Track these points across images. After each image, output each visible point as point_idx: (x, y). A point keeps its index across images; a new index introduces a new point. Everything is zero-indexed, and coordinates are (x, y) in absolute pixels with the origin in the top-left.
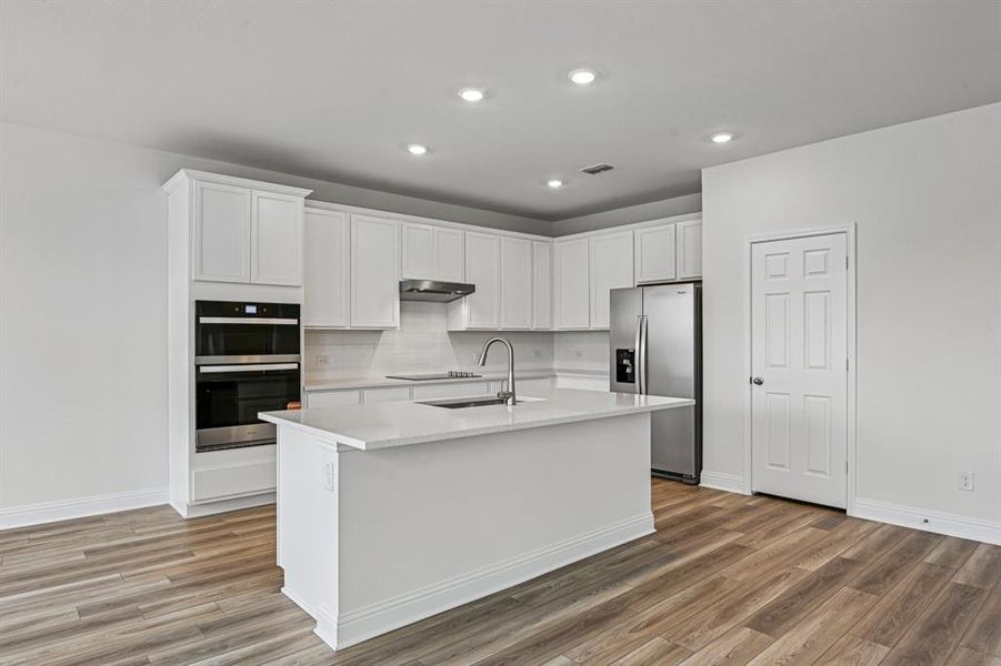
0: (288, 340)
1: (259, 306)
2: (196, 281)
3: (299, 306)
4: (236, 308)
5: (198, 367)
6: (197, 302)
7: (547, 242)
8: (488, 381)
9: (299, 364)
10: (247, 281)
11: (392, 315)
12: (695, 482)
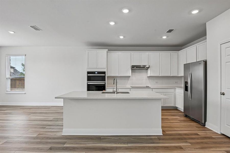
0: (103, 79)
1: (98, 72)
2: (87, 68)
3: (105, 72)
4: (93, 73)
5: (87, 83)
6: (87, 72)
7: (176, 53)
8: (152, 89)
9: (105, 83)
10: (96, 68)
11: (129, 73)
12: (204, 125)
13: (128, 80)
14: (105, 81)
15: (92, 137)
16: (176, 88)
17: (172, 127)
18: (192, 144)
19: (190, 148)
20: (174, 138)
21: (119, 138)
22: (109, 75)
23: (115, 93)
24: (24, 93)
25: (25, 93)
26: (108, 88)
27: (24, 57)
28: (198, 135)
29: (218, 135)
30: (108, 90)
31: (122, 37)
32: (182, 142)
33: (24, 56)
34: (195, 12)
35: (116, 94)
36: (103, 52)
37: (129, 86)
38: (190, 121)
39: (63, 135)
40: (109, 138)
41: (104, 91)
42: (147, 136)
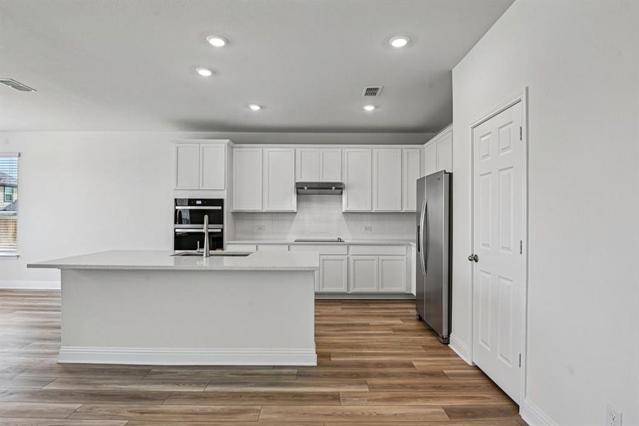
1: (202, 200)
2: (175, 190)
3: (223, 200)
4: (192, 202)
5: (175, 229)
6: (175, 199)
7: (416, 148)
8: (349, 245)
9: (222, 230)
10: (197, 188)
11: (291, 203)
12: (446, 342)
13: (292, 221)
14: (222, 223)
15: (131, 368)
16: (411, 243)
17: (358, 347)
18: (373, 388)
19: (357, 399)
20: (339, 373)
21: (197, 371)
22: (236, 208)
23: (202, 255)
24: (15, 254)
25: (18, 256)
26: (229, 244)
27: (17, 159)
28: (411, 365)
29: (464, 367)
30: (229, 247)
31: (255, 108)
32: (350, 384)
33: (15, 157)
34: (399, 43)
35: (207, 256)
36: (218, 148)
37: (291, 238)
38: (422, 330)
39: (60, 361)
40: (172, 371)
41: (218, 251)
42: (274, 367)
